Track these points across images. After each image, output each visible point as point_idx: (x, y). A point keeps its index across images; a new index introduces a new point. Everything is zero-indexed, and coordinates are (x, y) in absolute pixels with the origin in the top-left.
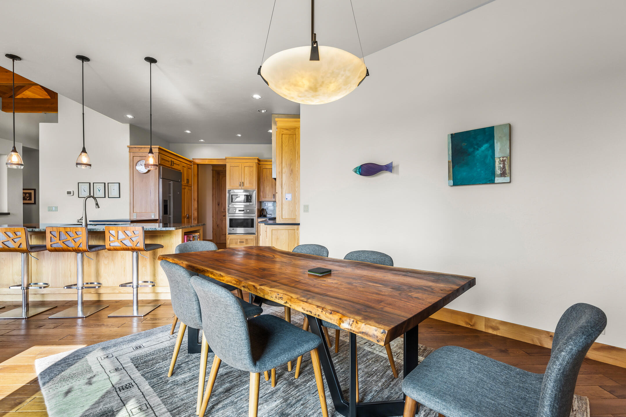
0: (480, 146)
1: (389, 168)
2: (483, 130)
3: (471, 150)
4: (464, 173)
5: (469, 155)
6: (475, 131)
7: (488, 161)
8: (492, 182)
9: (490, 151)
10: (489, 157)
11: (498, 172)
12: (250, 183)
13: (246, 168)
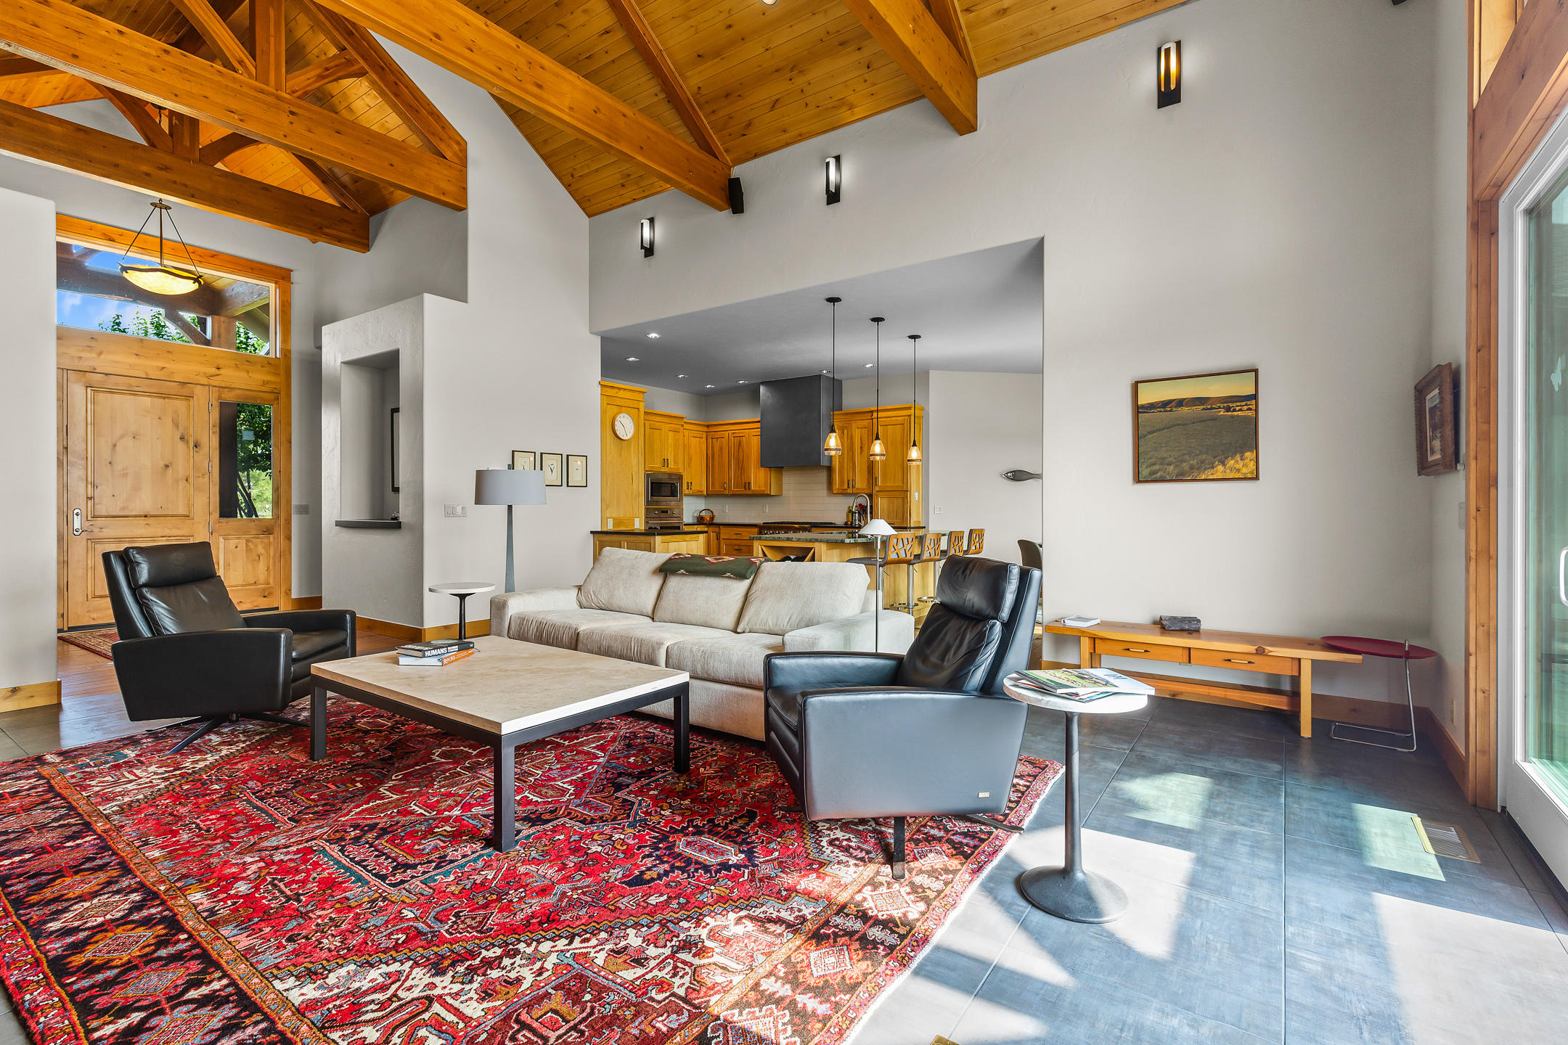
12: (675, 462)
13: (671, 434)
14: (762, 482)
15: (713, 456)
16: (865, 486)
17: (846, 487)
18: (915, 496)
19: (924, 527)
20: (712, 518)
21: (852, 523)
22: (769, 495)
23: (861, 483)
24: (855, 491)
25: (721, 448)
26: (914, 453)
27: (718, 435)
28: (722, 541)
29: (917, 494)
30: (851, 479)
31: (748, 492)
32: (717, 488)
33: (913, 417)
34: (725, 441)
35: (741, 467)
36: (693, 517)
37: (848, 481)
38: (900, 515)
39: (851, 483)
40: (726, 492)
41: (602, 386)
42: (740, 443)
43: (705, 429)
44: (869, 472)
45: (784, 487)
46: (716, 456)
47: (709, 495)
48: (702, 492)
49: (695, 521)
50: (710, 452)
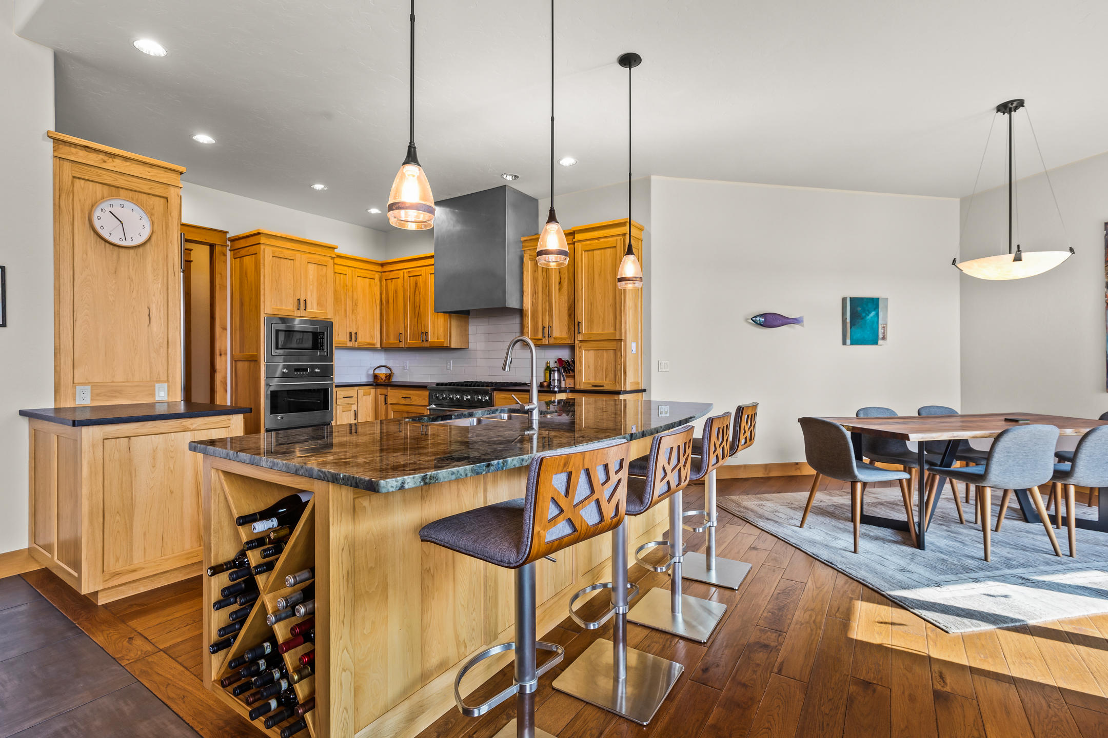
0: (870, 313)
1: (796, 321)
2: (872, 299)
3: (864, 315)
4: (858, 334)
5: (862, 319)
6: (867, 299)
7: (874, 326)
8: (876, 343)
9: (876, 319)
10: (875, 323)
11: (881, 336)
12: (320, 304)
13: (311, 267)
14: (441, 332)
15: (388, 302)
16: (564, 334)
17: (540, 336)
18: (632, 347)
19: (644, 390)
20: (389, 377)
21: (549, 384)
22: (448, 349)
23: (559, 331)
24: (552, 341)
25: (396, 292)
26: (629, 267)
27: (392, 275)
28: (390, 407)
29: (634, 345)
30: (546, 326)
31: (426, 345)
32: (393, 340)
33: (628, 236)
34: (400, 281)
35: (418, 315)
36: (368, 375)
37: (544, 328)
38: (611, 375)
39: (547, 330)
40: (402, 345)
41: (56, 141)
42: (416, 284)
43: (379, 269)
44: (570, 315)
45: (471, 338)
46: (391, 301)
47: (386, 349)
48: (374, 344)
49: (371, 380)
50: (384, 296)
